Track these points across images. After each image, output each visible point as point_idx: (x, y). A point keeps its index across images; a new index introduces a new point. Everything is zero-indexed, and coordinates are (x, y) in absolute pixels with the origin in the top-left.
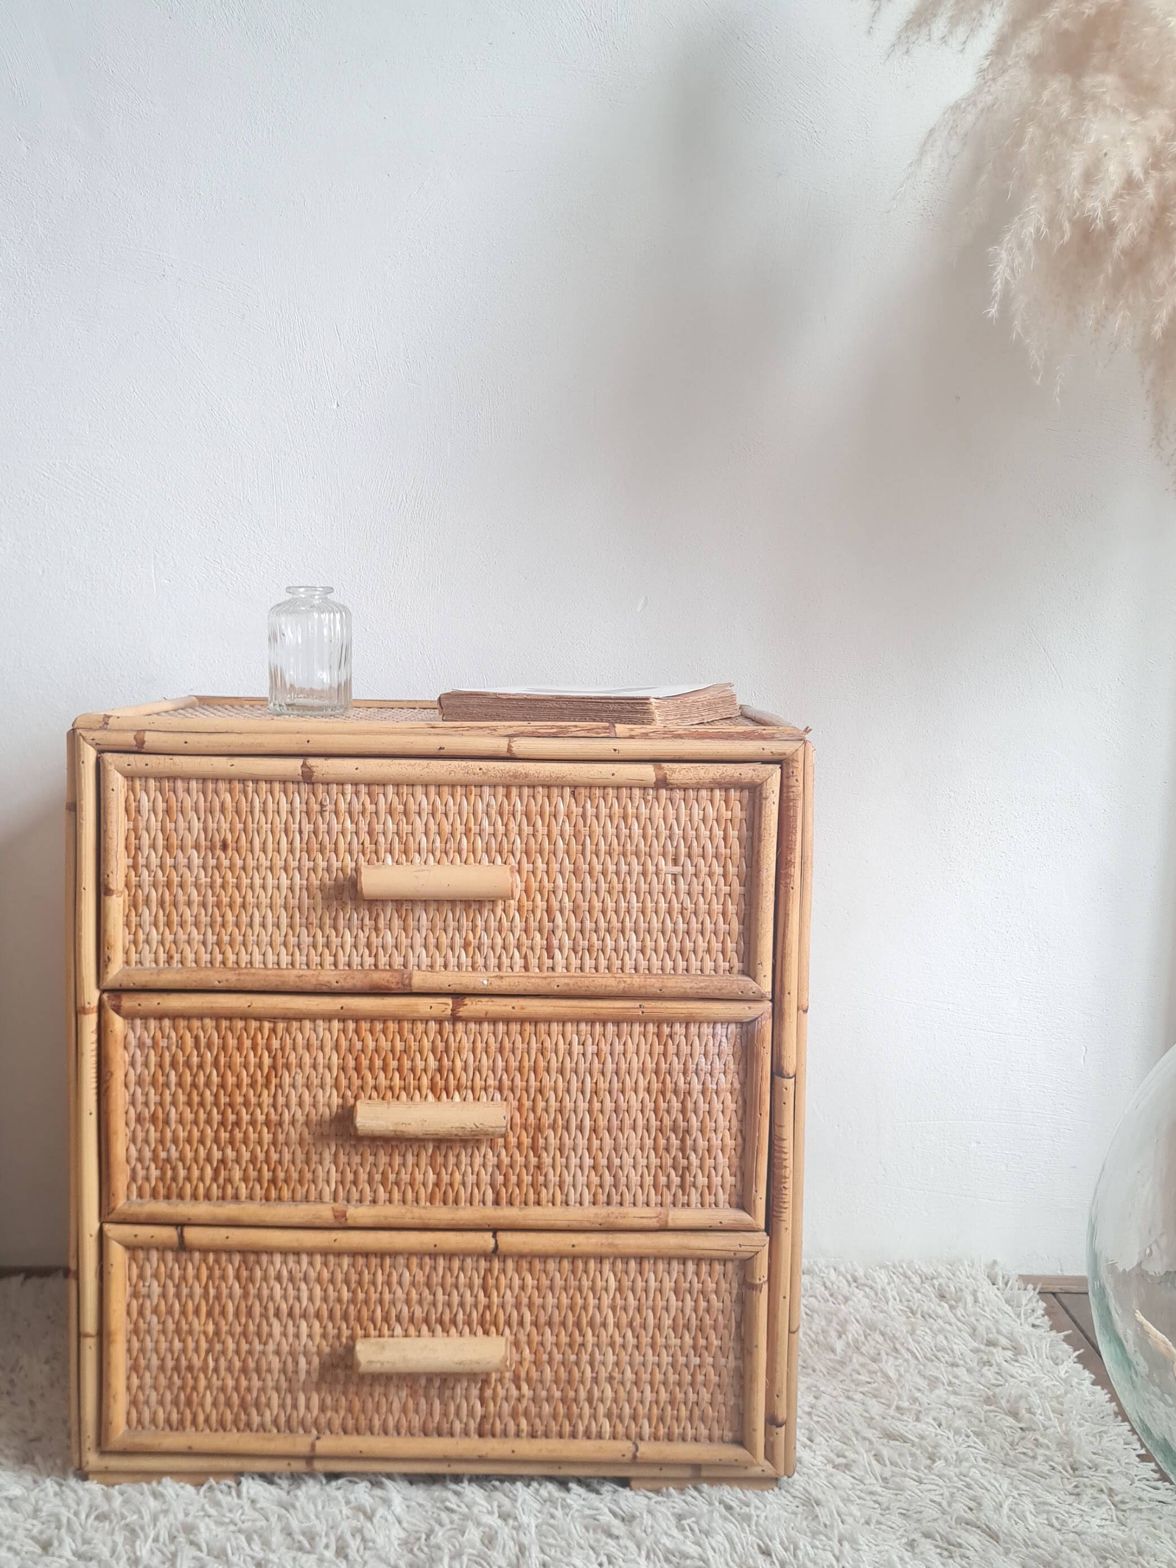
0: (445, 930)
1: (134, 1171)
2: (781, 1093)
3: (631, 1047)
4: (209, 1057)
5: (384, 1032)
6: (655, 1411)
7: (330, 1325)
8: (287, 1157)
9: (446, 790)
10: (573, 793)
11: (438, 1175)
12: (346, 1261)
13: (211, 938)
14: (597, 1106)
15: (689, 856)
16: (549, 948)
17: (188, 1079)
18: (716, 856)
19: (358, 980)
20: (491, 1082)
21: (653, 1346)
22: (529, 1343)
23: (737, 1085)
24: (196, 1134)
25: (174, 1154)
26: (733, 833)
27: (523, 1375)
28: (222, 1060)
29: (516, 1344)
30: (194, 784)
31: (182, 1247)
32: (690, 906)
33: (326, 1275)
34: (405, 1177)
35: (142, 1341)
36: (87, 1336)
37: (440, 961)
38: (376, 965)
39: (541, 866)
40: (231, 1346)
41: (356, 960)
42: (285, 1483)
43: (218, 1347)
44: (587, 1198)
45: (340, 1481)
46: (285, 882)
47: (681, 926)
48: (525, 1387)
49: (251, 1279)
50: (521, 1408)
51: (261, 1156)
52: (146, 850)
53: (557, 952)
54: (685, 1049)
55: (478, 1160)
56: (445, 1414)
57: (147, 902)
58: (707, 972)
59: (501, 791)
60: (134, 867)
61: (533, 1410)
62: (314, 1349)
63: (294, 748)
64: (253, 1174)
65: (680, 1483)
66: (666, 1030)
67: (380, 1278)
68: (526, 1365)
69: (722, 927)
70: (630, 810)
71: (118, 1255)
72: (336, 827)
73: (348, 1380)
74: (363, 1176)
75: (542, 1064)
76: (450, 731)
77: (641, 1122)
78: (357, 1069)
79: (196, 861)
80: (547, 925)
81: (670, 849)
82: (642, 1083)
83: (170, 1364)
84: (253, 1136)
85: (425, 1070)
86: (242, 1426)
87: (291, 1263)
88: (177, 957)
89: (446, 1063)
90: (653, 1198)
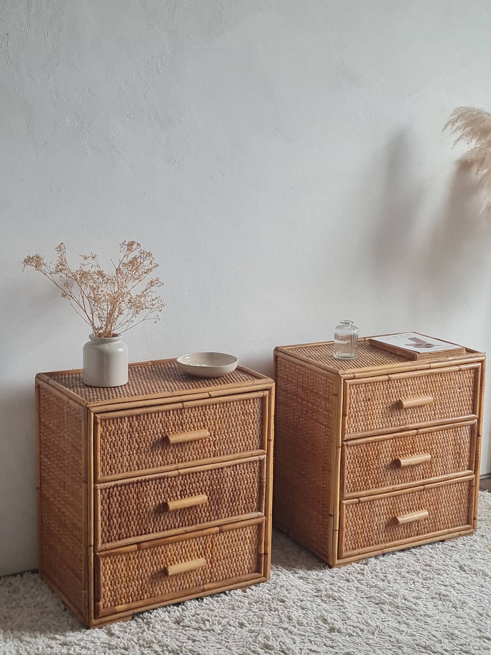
0: (414, 413)
1: (347, 486)
2: (479, 441)
3: (450, 435)
5: (401, 441)
6: (452, 521)
7: (387, 515)
8: (380, 475)
9: (415, 378)
11: (411, 474)
15: (463, 387)
16: (435, 414)
17: (360, 460)
18: (468, 386)
20: (422, 449)
21: (452, 505)
23: (470, 440)
24: (361, 474)
26: (471, 380)
27: (426, 518)
28: (367, 454)
30: (363, 385)
31: (359, 503)
32: (462, 399)
33: (387, 503)
34: (405, 476)
36: (336, 531)
37: (413, 421)
38: (400, 424)
39: (434, 394)
40: (366, 525)
41: (396, 424)
43: (364, 526)
44: (441, 473)
46: (382, 407)
47: (461, 404)
48: (426, 521)
49: (372, 508)
50: (426, 526)
51: (375, 477)
52: (352, 403)
54: (460, 433)
55: (419, 468)
56: (410, 532)
57: (353, 417)
58: (465, 414)
59: (426, 377)
60: (350, 408)
61: (428, 526)
62: (384, 522)
63: (386, 373)
64: (373, 481)
66: (456, 429)
67: (398, 501)
69: (469, 403)
70: (452, 378)
71: (344, 508)
72: (393, 391)
74: (396, 477)
75: (432, 442)
76: (417, 364)
77: (451, 453)
78: (395, 451)
79: (363, 404)
81: (459, 386)
82: (452, 443)
83: (353, 533)
84: (373, 472)
85: (409, 448)
86: (368, 545)
87: (380, 502)
88: (358, 429)
89: (414, 446)
90: (453, 470)
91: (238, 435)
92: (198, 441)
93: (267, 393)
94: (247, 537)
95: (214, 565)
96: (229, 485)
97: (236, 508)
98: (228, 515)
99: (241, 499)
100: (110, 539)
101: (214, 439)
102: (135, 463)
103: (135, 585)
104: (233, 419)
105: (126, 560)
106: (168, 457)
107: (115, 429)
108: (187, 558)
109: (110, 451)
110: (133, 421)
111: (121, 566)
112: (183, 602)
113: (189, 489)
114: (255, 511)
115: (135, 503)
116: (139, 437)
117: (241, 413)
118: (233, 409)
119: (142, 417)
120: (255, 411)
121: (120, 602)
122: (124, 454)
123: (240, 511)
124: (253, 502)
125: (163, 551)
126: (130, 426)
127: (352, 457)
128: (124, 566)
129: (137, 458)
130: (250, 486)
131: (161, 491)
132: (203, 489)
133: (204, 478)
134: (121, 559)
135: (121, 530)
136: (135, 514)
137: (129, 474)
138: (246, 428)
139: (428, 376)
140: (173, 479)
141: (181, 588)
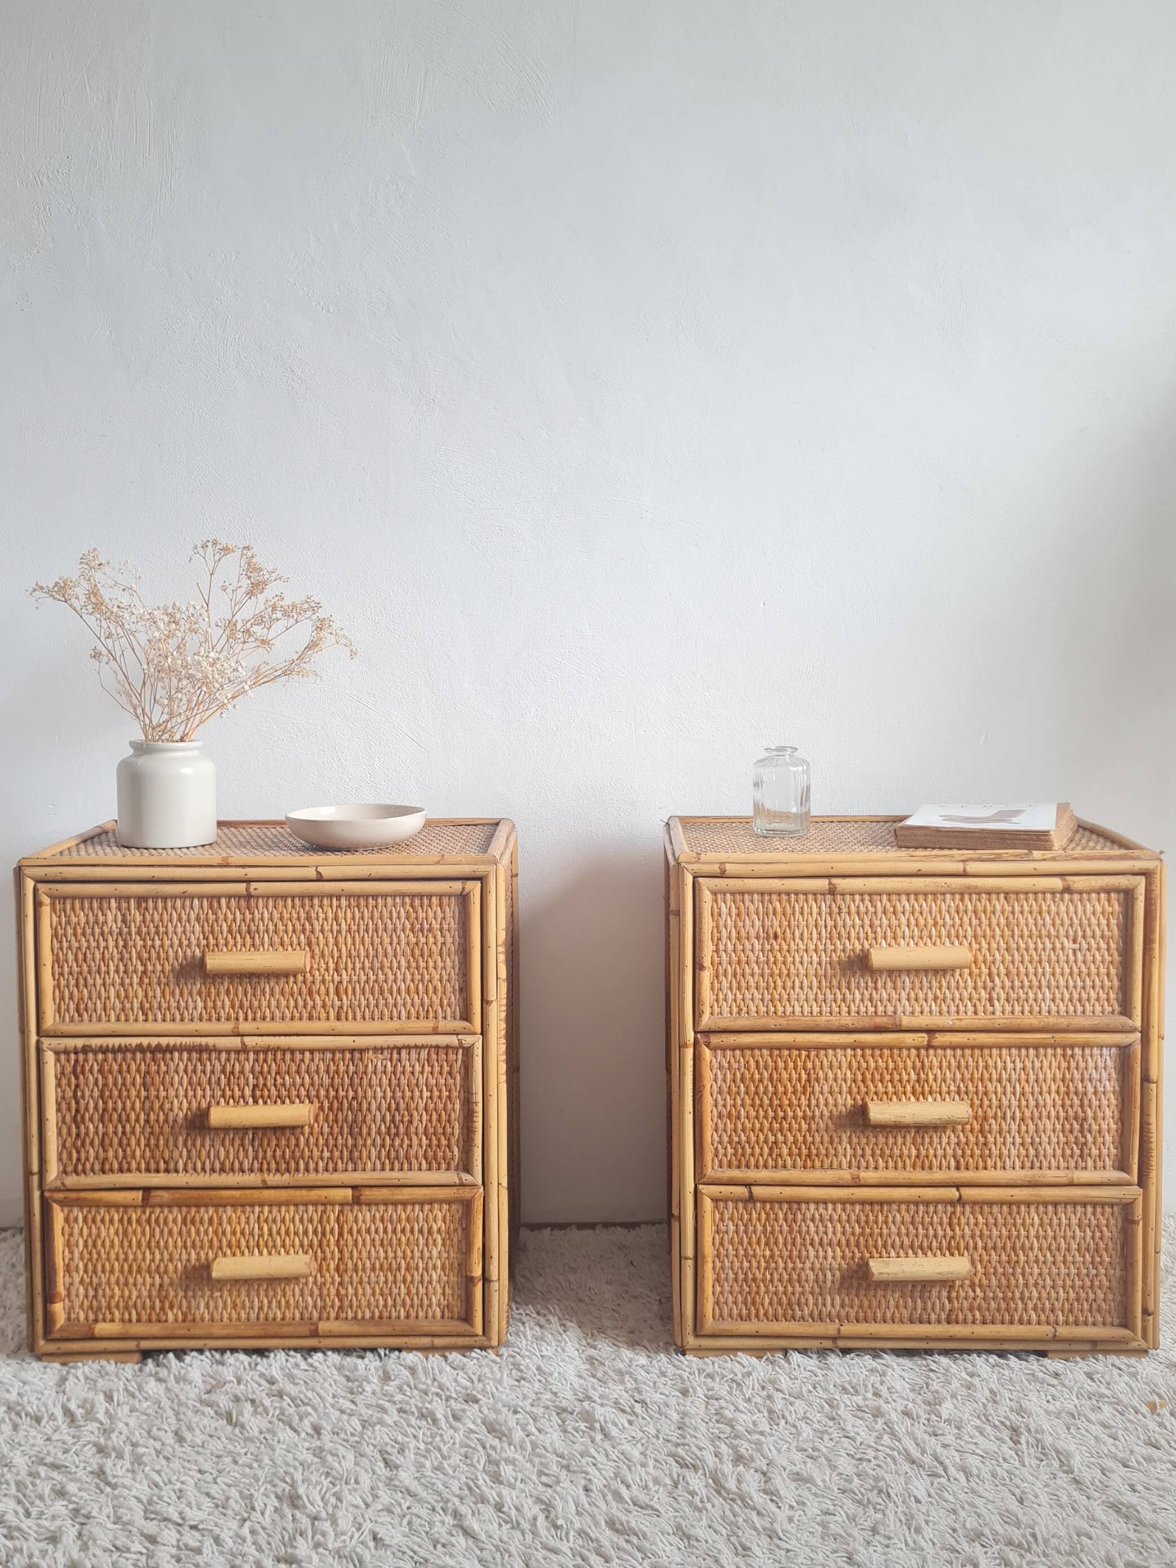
0: (921, 989)
1: (716, 1149)
2: (1148, 1094)
3: (1046, 1064)
4: (766, 1075)
5: (881, 1056)
6: (1066, 1306)
7: (847, 1250)
8: (818, 1139)
9: (921, 897)
10: (1006, 898)
11: (918, 1150)
12: (858, 1207)
13: (767, 997)
14: (1024, 1103)
15: (1084, 937)
16: (990, 1000)
17: (753, 1089)
18: (1103, 937)
19: (866, 1022)
20: (952, 1088)
21: (1064, 1262)
22: (981, 1261)
23: (1117, 1088)
24: (758, 1125)
25: (744, 1138)
26: (1113, 922)
27: (977, 1282)
28: (775, 1076)
29: (973, 1262)
30: (756, 896)
31: (751, 1199)
32: (1084, 969)
33: (844, 1217)
34: (897, 1152)
35: (722, 1262)
36: (686, 1258)
37: (918, 1009)
38: (876, 1013)
39: (985, 945)
40: (781, 1265)
41: (863, 1009)
42: (815, 1356)
43: (773, 1265)
44: (1018, 1164)
45: (852, 1355)
46: (815, 959)
47: (1079, 984)
48: (978, 1290)
49: (795, 1220)
50: (976, 1304)
51: (800, 1139)
52: (724, 940)
53: (996, 1002)
54: (1082, 1065)
55: (945, 1140)
56: (924, 1309)
57: (725, 975)
58: (1097, 1013)
59: (958, 896)
60: (717, 951)
61: (984, 1305)
62: (837, 1266)
63: (824, 872)
64: (795, 1151)
65: (1083, 1354)
66: (1069, 1052)
67: (880, 1219)
68: (979, 1275)
69: (1107, 983)
70: (1044, 908)
71: (708, 1204)
72: (849, 922)
73: (860, 1285)
74: (868, 1152)
75: (986, 1076)
76: (924, 859)
77: (1053, 1114)
78: (863, 1081)
79: (757, 947)
80: (989, 984)
81: (1071, 933)
82: (1054, 1088)
83: (741, 1277)
84: (795, 1126)
85: (908, 1081)
86: (789, 1317)
87: (821, 1210)
88: (745, 1009)
89: (923, 1076)
90: (1062, 1164)
91: (400, 977)
92: (295, 976)
93: (475, 887)
94: (435, 1228)
95: (347, 1279)
96: (379, 1094)
97: (402, 1153)
98: (383, 1164)
99: (416, 1134)
100: (80, 1167)
101: (337, 978)
102: (136, 1005)
103: (143, 1287)
104: (387, 940)
105: (121, 1221)
106: (219, 1004)
107: (87, 922)
108: (274, 1246)
109: (76, 969)
110: (129, 909)
111: (108, 1233)
112: (269, 1350)
113: (275, 1086)
114: (457, 1169)
115: (138, 1096)
116: (145, 946)
117: (408, 925)
118: (386, 914)
119: (151, 904)
120: (446, 927)
121: (108, 1316)
122: (108, 981)
123: (414, 1161)
124: (449, 1146)
125: (211, 1220)
126: (124, 921)
127: (729, 1076)
128: (117, 1233)
129: (140, 994)
130: (440, 1106)
131: (204, 1080)
132: (313, 1093)
133: (313, 1068)
134: (107, 1218)
135: (105, 1151)
136: (137, 1120)
137: (121, 1027)
138: (422, 964)
139: (962, 893)
140: (233, 1055)
141: (262, 1316)
